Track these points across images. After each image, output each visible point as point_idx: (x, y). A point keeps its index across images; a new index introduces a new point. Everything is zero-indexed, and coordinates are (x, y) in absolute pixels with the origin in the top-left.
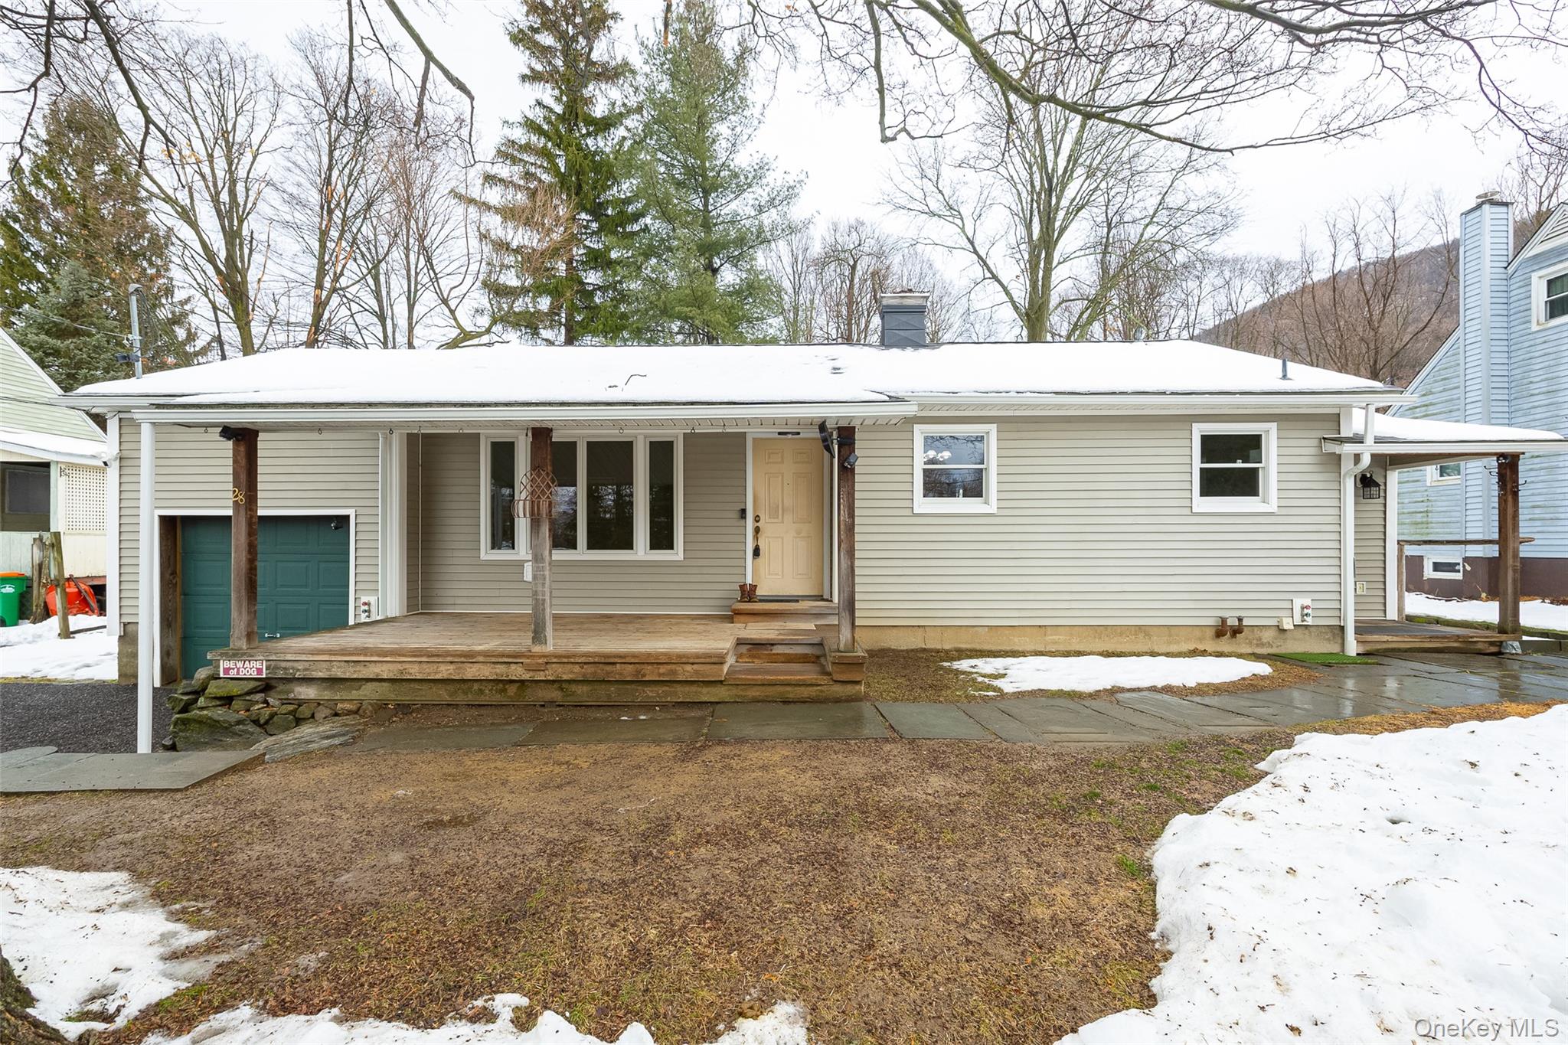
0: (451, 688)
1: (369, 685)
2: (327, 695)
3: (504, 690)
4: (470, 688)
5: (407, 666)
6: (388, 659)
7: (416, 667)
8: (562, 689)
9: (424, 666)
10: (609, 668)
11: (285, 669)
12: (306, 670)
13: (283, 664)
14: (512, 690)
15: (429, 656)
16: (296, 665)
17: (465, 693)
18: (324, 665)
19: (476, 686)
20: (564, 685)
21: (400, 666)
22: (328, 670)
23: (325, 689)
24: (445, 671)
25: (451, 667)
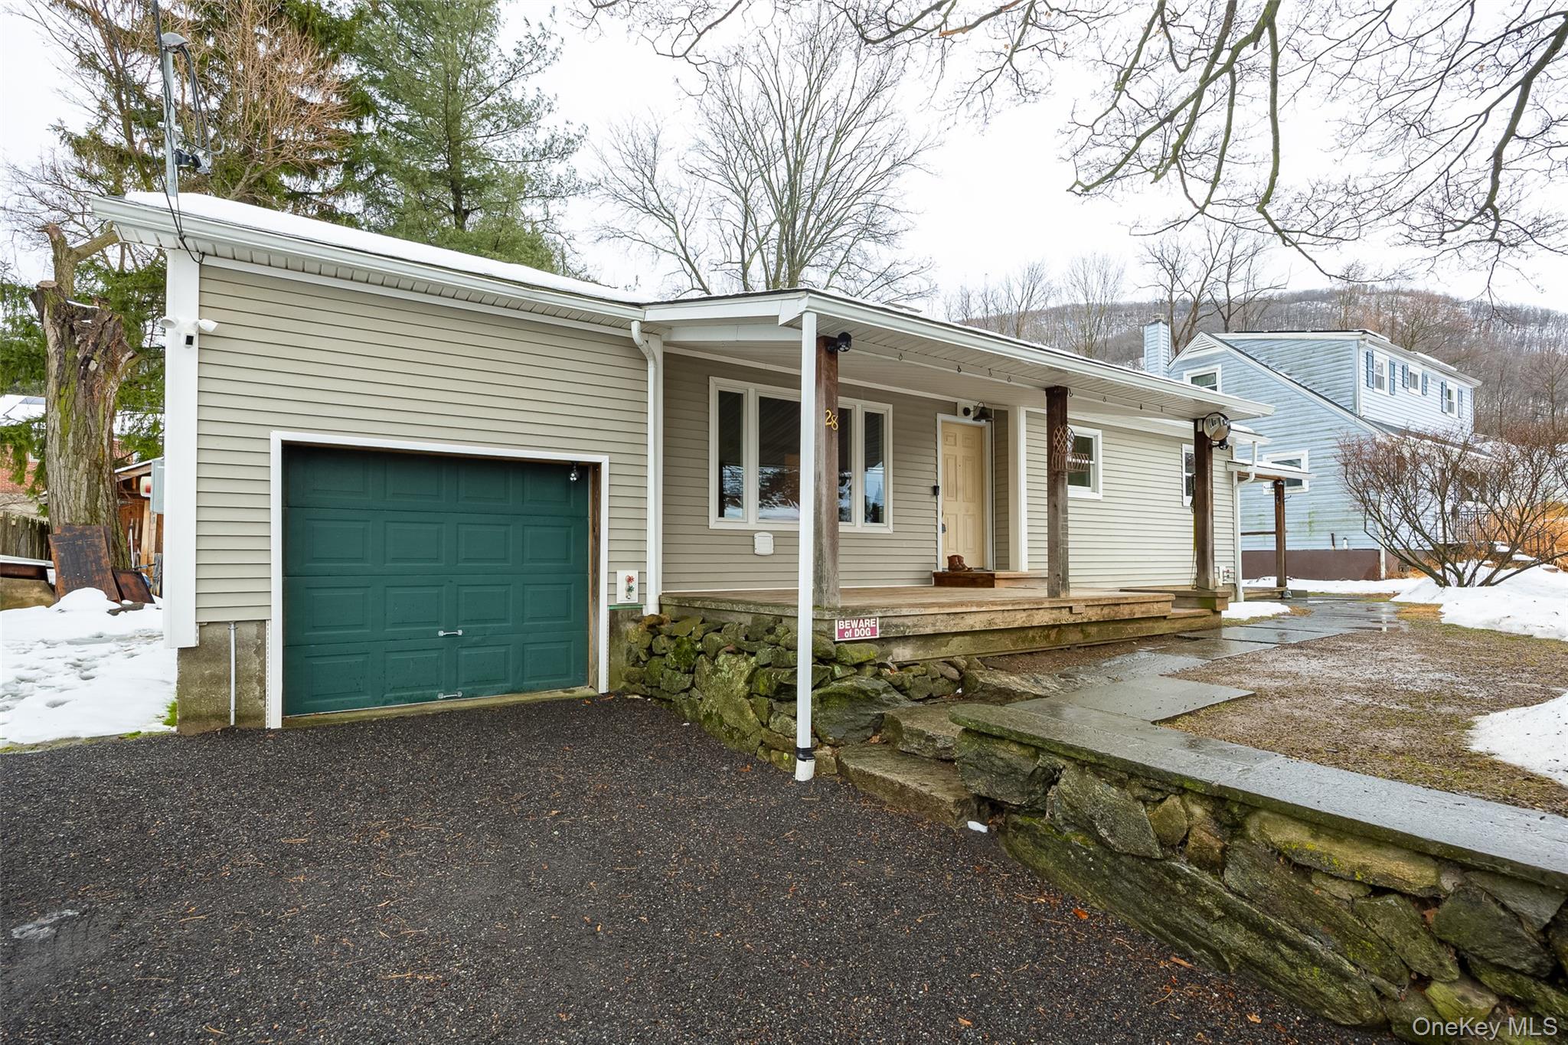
0: (1014, 637)
1: (956, 640)
2: (921, 655)
3: (1048, 636)
4: (1027, 636)
5: (993, 615)
6: (983, 609)
7: (1000, 615)
8: (1082, 631)
9: (1006, 614)
10: (1116, 608)
11: (896, 626)
12: (915, 626)
13: (895, 621)
14: (1053, 634)
15: (1013, 604)
16: (906, 621)
17: (1023, 642)
18: (931, 619)
19: (1031, 633)
20: (1084, 628)
21: (987, 616)
22: (934, 625)
23: (919, 648)
24: (1020, 620)
25: (1024, 614)
